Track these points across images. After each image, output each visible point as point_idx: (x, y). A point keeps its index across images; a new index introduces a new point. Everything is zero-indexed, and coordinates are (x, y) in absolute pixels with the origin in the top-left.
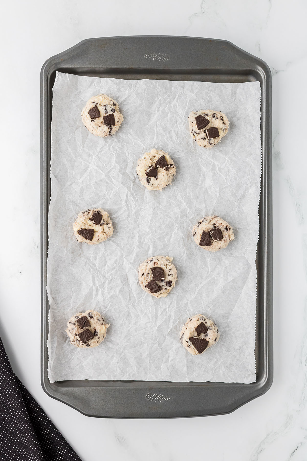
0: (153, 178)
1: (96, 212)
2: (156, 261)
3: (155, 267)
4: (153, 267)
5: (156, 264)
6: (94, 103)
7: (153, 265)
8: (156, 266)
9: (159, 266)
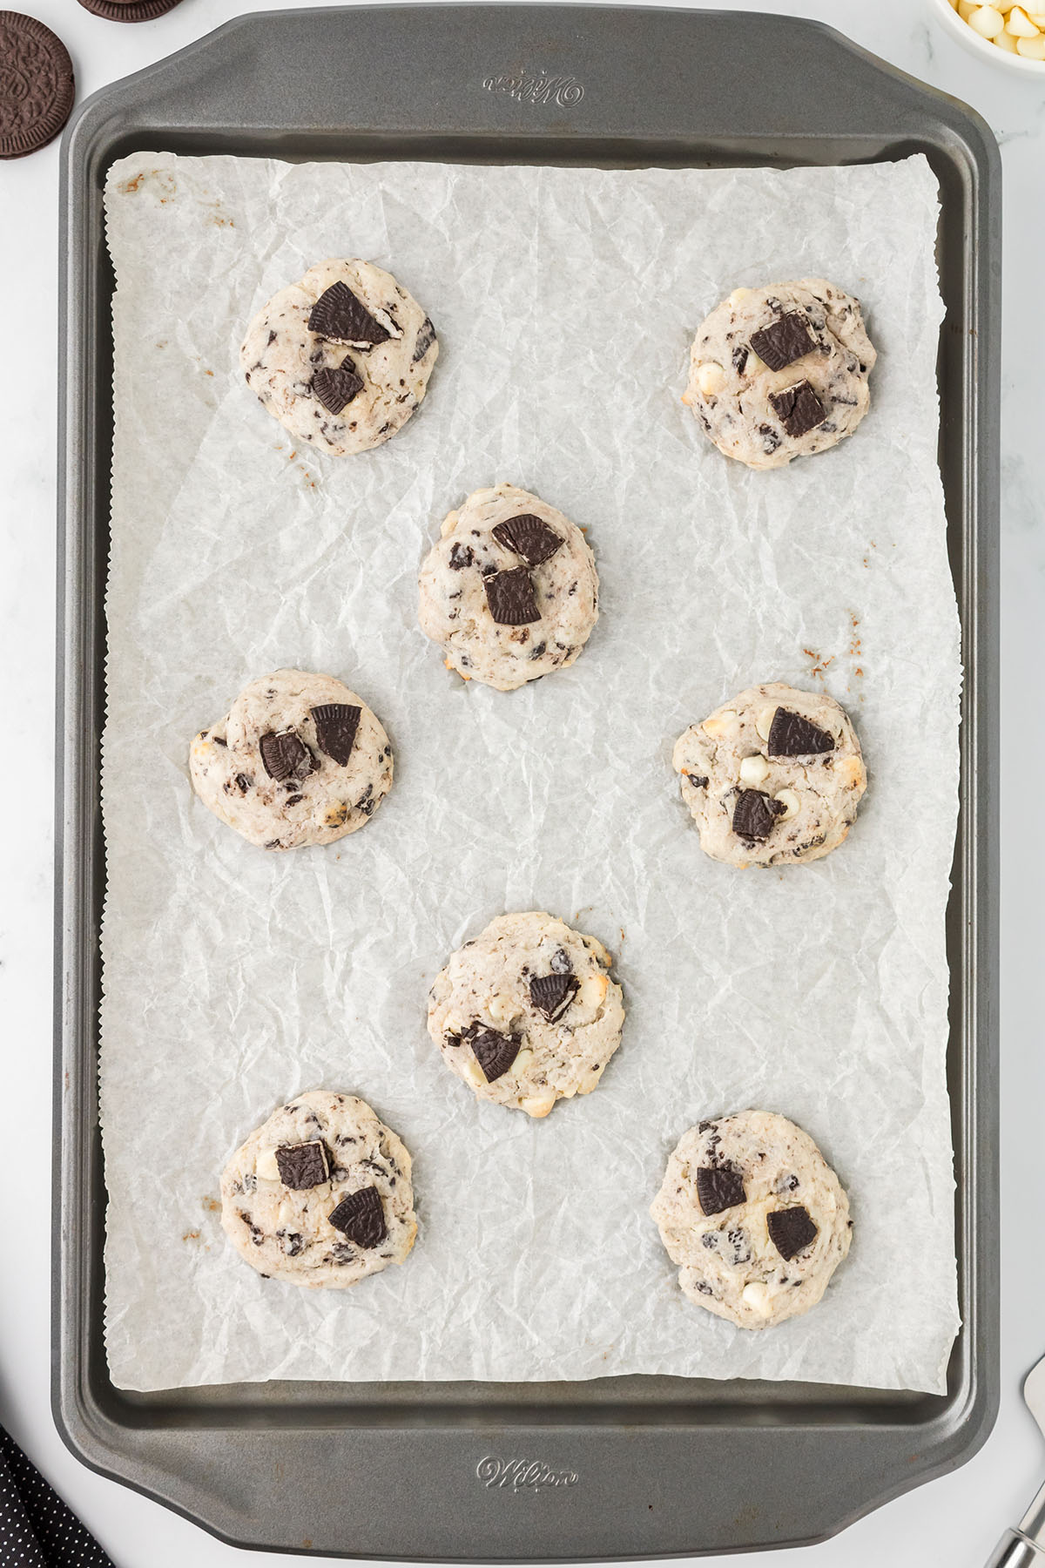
0: (540, 975)
1: (760, 841)
2: (516, 647)
3: (524, 627)
4: (529, 626)
5: (520, 636)
6: (794, 1282)
7: (531, 631)
8: (520, 629)
9: (507, 630)
